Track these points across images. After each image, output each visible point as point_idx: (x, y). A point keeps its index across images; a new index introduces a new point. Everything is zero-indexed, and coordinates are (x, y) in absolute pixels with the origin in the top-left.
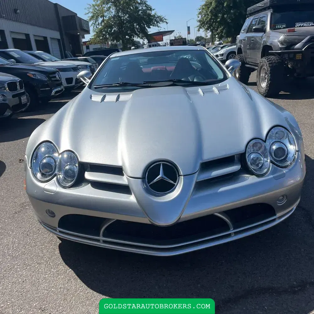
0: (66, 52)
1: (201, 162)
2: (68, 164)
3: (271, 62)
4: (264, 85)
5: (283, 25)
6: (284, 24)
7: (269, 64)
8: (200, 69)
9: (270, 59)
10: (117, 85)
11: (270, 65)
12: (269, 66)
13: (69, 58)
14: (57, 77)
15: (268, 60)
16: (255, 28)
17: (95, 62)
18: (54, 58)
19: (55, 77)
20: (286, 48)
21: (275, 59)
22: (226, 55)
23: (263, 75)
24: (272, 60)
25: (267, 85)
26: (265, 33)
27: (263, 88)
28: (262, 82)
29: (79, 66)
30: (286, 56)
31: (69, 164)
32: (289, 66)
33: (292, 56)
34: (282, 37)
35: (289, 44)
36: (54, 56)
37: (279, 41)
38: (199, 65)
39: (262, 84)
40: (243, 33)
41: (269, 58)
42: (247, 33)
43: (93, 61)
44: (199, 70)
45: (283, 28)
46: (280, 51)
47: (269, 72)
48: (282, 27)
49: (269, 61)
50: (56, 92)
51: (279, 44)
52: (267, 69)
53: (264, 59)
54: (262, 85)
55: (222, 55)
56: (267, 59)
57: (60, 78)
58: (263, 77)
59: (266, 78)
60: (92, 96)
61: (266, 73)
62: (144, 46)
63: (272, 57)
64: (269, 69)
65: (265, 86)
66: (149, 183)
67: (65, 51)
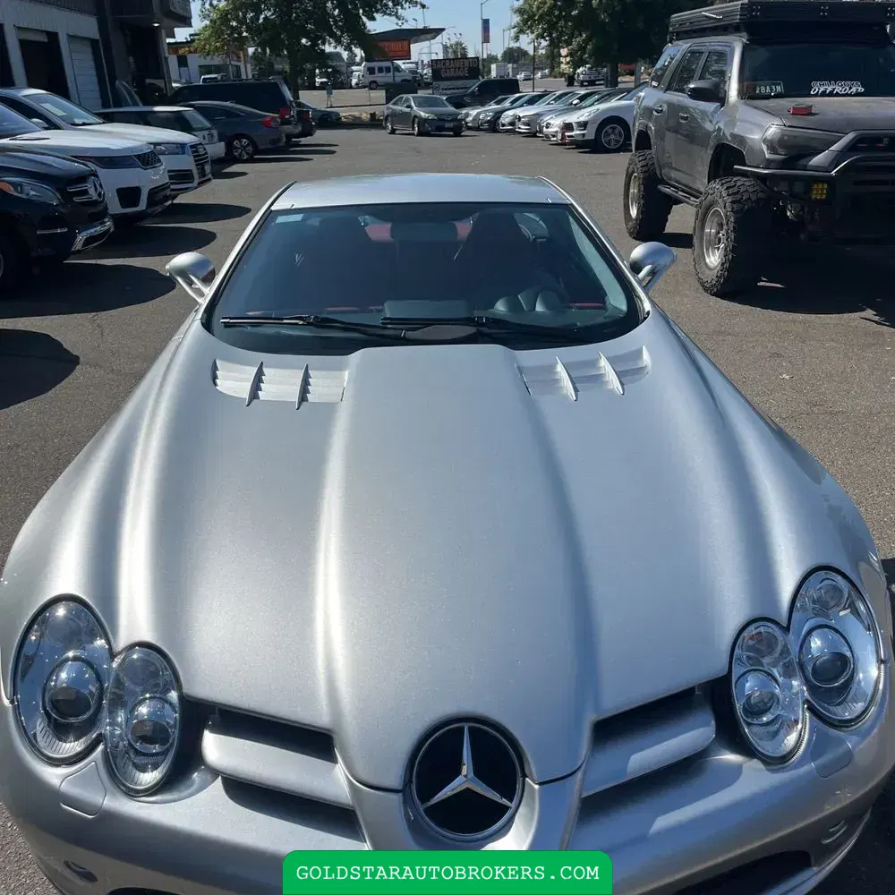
0: (117, 82)
1: (591, 717)
2: (148, 695)
3: (738, 197)
4: (712, 259)
5: (776, 84)
6: (779, 84)
7: (733, 202)
8: (544, 240)
9: (735, 189)
10: (297, 324)
11: (735, 206)
12: (733, 208)
13: (128, 105)
14: (92, 191)
15: (731, 191)
16: (692, 88)
17: (208, 125)
18: (81, 115)
19: (85, 192)
20: (783, 164)
21: (751, 190)
22: (596, 126)
23: (713, 231)
24: (741, 191)
25: (723, 264)
26: (722, 106)
27: (710, 269)
28: (707, 249)
29: (159, 144)
30: (782, 188)
31: (150, 698)
32: (788, 214)
33: (798, 188)
34: (773, 129)
35: (794, 152)
36: (80, 105)
37: (765, 141)
38: (541, 222)
39: (709, 256)
40: (654, 87)
41: (732, 183)
42: (666, 90)
43: (201, 122)
44: (541, 243)
45: (775, 97)
46: (766, 172)
47: (731, 226)
48: (772, 90)
49: (734, 194)
50: (88, 241)
51: (765, 148)
52: (726, 215)
53: (716, 185)
54: (707, 260)
55: (584, 125)
56: (728, 188)
57: (99, 195)
58: (712, 238)
59: (720, 240)
60: (215, 368)
61: (721, 225)
62: (354, 68)
63: (741, 181)
64: (732, 219)
65: (716, 264)
66: (424, 799)
67: (113, 79)
